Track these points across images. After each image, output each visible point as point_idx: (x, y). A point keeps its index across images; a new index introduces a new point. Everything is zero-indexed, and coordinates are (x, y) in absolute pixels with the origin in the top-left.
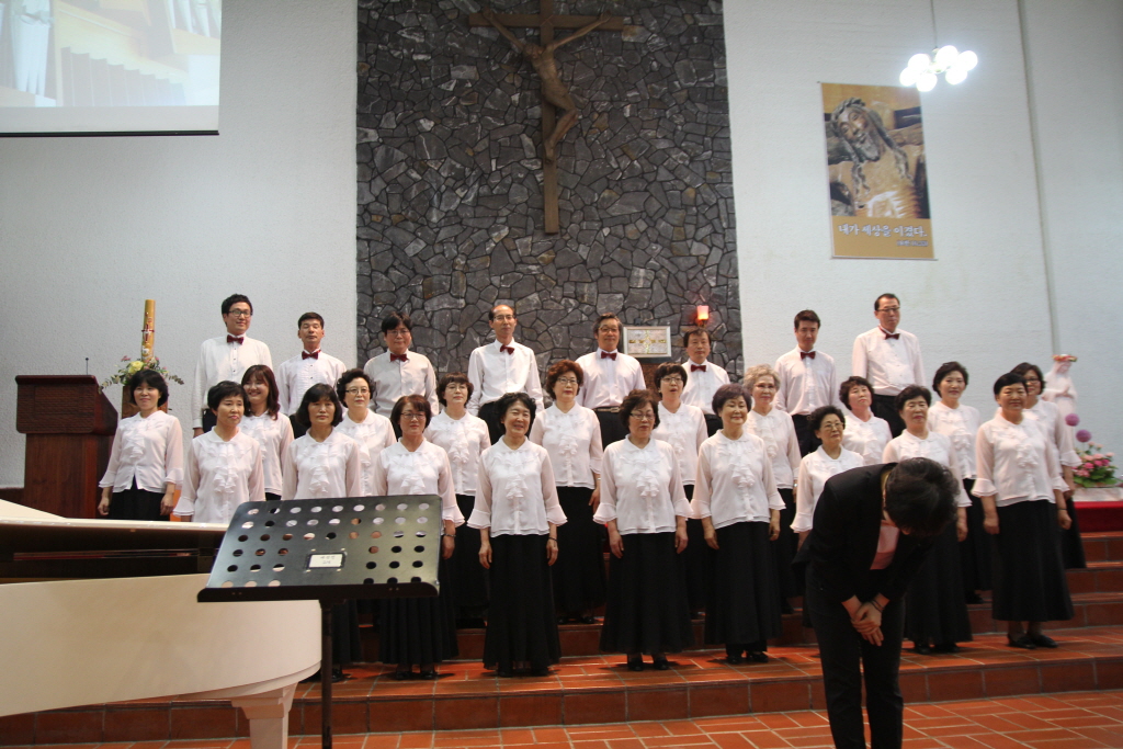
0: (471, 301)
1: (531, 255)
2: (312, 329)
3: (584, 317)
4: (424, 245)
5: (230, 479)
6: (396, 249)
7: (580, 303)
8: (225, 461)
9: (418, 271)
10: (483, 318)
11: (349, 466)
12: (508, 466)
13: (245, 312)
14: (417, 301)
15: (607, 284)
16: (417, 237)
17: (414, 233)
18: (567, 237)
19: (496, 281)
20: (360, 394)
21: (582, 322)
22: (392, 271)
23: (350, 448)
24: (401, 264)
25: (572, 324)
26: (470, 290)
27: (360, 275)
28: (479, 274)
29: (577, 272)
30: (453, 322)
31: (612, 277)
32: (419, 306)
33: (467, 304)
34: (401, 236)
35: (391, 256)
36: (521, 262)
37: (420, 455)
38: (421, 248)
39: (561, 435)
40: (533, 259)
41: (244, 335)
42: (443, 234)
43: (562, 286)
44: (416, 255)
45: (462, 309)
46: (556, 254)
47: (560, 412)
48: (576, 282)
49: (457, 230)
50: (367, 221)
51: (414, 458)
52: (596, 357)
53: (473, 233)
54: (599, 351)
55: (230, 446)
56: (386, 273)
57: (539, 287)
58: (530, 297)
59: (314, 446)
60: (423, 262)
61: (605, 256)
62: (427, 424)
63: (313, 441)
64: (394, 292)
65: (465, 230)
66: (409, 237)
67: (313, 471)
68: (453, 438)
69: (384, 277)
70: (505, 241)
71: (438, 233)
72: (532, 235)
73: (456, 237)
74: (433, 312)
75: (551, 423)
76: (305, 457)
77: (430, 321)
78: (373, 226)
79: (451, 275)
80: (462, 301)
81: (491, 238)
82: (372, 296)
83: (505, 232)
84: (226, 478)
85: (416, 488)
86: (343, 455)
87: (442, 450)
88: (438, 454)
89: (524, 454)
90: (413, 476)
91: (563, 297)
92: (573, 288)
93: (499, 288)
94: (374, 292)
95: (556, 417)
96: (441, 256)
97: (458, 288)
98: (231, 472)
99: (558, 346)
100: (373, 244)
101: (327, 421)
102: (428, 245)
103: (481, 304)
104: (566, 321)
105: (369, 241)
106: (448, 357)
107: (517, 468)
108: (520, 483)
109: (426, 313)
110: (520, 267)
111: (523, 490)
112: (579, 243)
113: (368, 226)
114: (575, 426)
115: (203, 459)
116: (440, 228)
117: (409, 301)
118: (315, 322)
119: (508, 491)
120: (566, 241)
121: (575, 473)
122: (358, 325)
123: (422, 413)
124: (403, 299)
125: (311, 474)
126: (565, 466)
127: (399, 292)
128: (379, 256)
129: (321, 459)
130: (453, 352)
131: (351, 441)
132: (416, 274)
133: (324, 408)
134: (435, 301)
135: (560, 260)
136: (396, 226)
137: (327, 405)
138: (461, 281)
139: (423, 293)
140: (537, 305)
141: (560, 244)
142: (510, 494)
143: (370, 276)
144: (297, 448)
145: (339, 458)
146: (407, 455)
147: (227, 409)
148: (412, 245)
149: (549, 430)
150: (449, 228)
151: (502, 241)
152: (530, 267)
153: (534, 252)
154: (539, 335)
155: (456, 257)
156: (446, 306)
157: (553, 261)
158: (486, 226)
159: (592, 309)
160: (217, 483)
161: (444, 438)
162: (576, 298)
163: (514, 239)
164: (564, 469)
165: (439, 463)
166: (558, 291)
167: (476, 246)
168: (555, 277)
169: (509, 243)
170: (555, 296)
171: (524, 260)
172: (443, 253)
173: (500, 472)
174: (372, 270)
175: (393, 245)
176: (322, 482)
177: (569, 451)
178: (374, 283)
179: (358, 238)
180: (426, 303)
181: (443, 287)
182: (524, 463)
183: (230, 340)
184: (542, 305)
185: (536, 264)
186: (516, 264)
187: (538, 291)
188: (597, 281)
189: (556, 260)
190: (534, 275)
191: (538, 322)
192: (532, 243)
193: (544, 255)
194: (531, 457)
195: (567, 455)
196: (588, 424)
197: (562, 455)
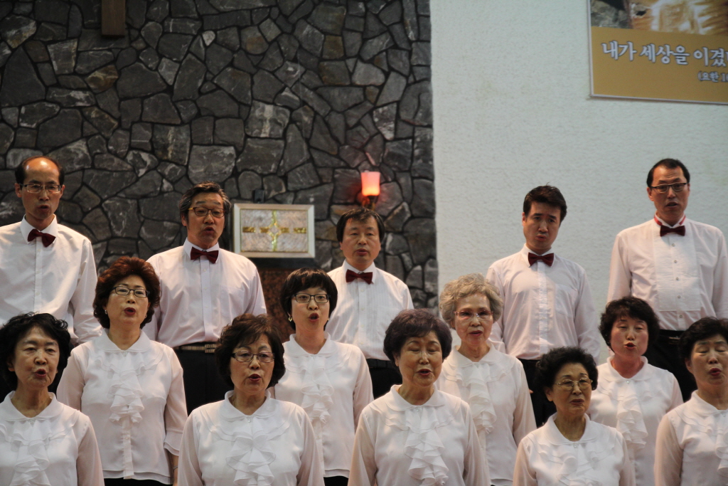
1: (75, 73)
3: (166, 185)
7: (160, 160)
12: (18, 444)
15: (208, 129)
18: (140, 45)
21: (162, 192)
25: (145, 197)
29: (155, 106)
36: (58, 85)
39: (114, 389)
40: (79, 79)
43: (130, 130)
46: (120, 73)
47: (114, 347)
48: (153, 124)
52: (184, 255)
54: (187, 246)
57: (89, 129)
58: (72, 147)
61: (205, 81)
70: (30, 46)
72: (78, 37)
75: (98, 366)
81: (4, 39)
83: (30, 29)
89: (47, 424)
91: (131, 148)
92: (149, 133)
93: (17, 128)
95: (108, 354)
99: (119, 233)
104: (134, 189)
107: (33, 449)
110: (55, 94)
112: (161, 56)
114: (141, 372)
120: (139, 52)
121: (137, 456)
126: (120, 442)
135: (127, 84)
140: (84, 160)
141: (127, 56)
149: (94, 378)
151: (23, 45)
152: (73, 94)
153: (81, 68)
154: (85, 213)
157: (114, 84)
159: (180, 172)
162: (152, 152)
163: (47, 44)
164: (118, 447)
166: (122, 138)
168: (116, 113)
169: (36, 51)
170: (117, 146)
171: (62, 80)
177: (128, 417)
182: (47, 441)
184: (92, 162)
185: (83, 90)
186: (47, 88)
187: (86, 138)
188: (190, 123)
189: (120, 83)
190: (80, 108)
191: (85, 190)
192: (78, 53)
193: (98, 74)
194: (61, 430)
195: (125, 423)
196: (162, 370)
197: (115, 423)
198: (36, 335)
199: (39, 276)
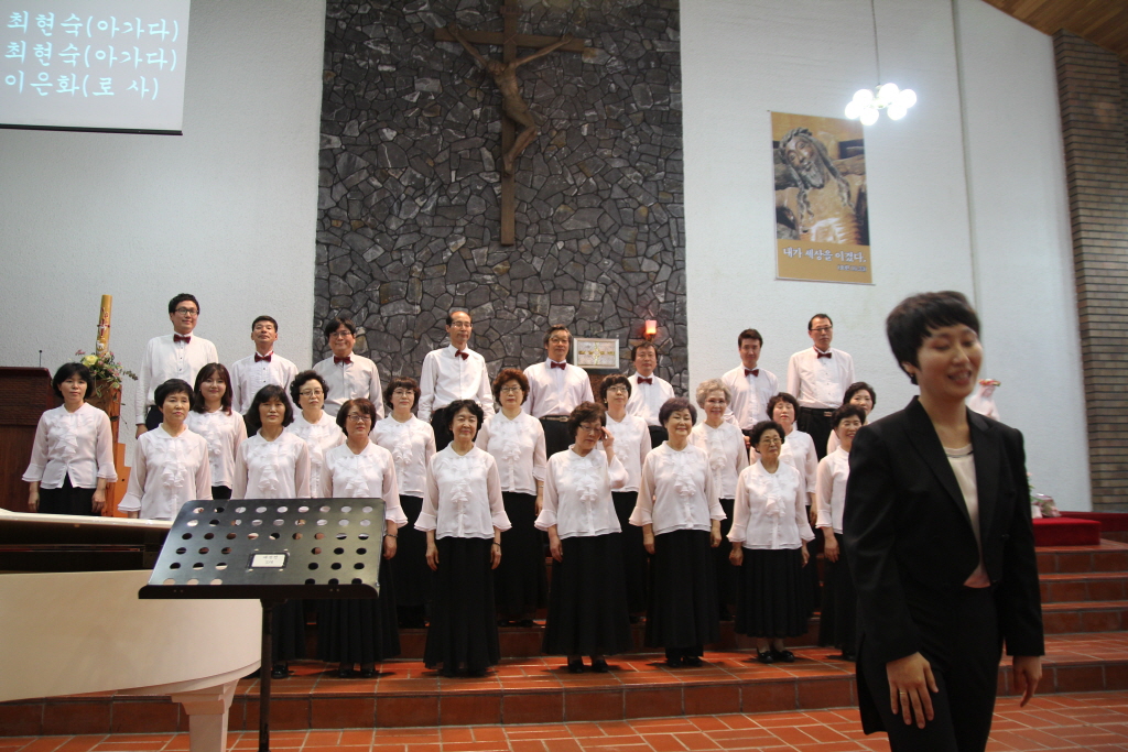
0: (426, 307)
1: (486, 265)
2: (265, 329)
3: (536, 328)
4: (382, 251)
5: (179, 474)
6: (355, 254)
7: (533, 314)
8: (174, 456)
9: (375, 276)
10: (437, 325)
11: (298, 466)
12: (454, 470)
13: (191, 310)
14: (373, 306)
15: (560, 297)
16: (376, 243)
17: (373, 240)
18: (522, 250)
19: (451, 289)
20: (314, 396)
21: (533, 332)
22: (350, 276)
23: (300, 448)
24: (359, 269)
25: (524, 334)
26: (426, 297)
27: (318, 278)
28: (435, 282)
29: (530, 284)
30: (408, 327)
31: (564, 290)
32: (375, 311)
33: (422, 311)
34: (359, 241)
35: (349, 260)
36: (477, 272)
37: (365, 457)
38: (379, 254)
39: (504, 442)
40: (488, 269)
41: (191, 335)
42: (401, 242)
43: (516, 297)
44: (374, 261)
45: (417, 315)
46: (511, 265)
47: (506, 419)
48: (529, 294)
49: (415, 238)
50: (327, 225)
51: (359, 461)
52: (546, 366)
53: (430, 242)
54: (549, 361)
55: (179, 442)
56: (344, 277)
57: (494, 296)
58: (484, 306)
59: (264, 445)
60: (381, 268)
61: (558, 269)
62: (373, 426)
63: (263, 440)
64: (351, 296)
65: (422, 238)
66: (369, 243)
67: (263, 469)
68: (396, 439)
69: (341, 281)
70: (462, 251)
71: (396, 240)
72: (488, 246)
73: (414, 245)
74: (389, 317)
75: (496, 429)
76: (255, 456)
77: (385, 326)
78: (333, 230)
79: (408, 282)
80: (418, 308)
81: (448, 247)
82: (329, 299)
83: (462, 241)
84: (175, 473)
85: (359, 491)
86: (293, 454)
87: (386, 451)
88: (383, 456)
89: (471, 460)
90: (357, 479)
91: (517, 307)
92: (526, 298)
93: (454, 296)
94: (332, 296)
95: (502, 423)
96: (398, 263)
97: (414, 294)
98: (180, 467)
99: (510, 354)
100: (331, 248)
101: (277, 421)
102: (386, 251)
103: (436, 311)
104: (519, 330)
105: (328, 245)
106: (402, 362)
107: (463, 473)
108: (465, 487)
109: (382, 318)
110: (475, 277)
111: (468, 494)
112: (534, 256)
113: (328, 231)
114: (520, 433)
115: (151, 454)
116: (399, 236)
117: (366, 305)
118: (269, 323)
119: (454, 494)
120: (521, 253)
121: (517, 479)
122: (315, 328)
123: (368, 416)
124: (360, 304)
125: (260, 472)
126: (507, 471)
127: (356, 297)
128: (338, 261)
129: (270, 457)
130: (407, 357)
131: (301, 441)
132: (373, 279)
133: (274, 408)
134: (390, 307)
135: (515, 271)
136: (356, 231)
137: (277, 405)
138: (418, 288)
139: (380, 298)
140: (491, 313)
141: (515, 256)
142: (455, 497)
143: (328, 280)
144: (247, 447)
145: (289, 458)
146: (352, 457)
147: (172, 405)
148: (371, 251)
149: (493, 436)
150: (407, 236)
151: (459, 250)
152: (485, 277)
153: (490, 262)
154: (491, 343)
155: (413, 264)
156: (401, 311)
157: (508, 271)
158: (444, 235)
159: (544, 319)
160: (166, 478)
161: (388, 440)
162: (528, 309)
163: (471, 249)
164: (506, 474)
165: (383, 465)
166: (512, 302)
167: (433, 255)
168: (509, 288)
169: (465, 253)
170: (509, 306)
171: (479, 269)
172: (401, 260)
173: (447, 476)
174: (331, 274)
175: (352, 250)
176: (271, 480)
177: (512, 457)
178: (332, 287)
179: (317, 242)
180: (382, 308)
181: (400, 293)
182: (471, 469)
183: (177, 339)
184: (495, 314)
185: (491, 274)
186: (471, 274)
187: (492, 301)
188: (550, 293)
189: (511, 271)
190: (489, 285)
191: (491, 330)
192: (488, 254)
193: (499, 266)
194: (478, 463)
195: (510, 461)
196: (532, 431)
197: (505, 460)
198: (465, 412)
199: (462, 376)
